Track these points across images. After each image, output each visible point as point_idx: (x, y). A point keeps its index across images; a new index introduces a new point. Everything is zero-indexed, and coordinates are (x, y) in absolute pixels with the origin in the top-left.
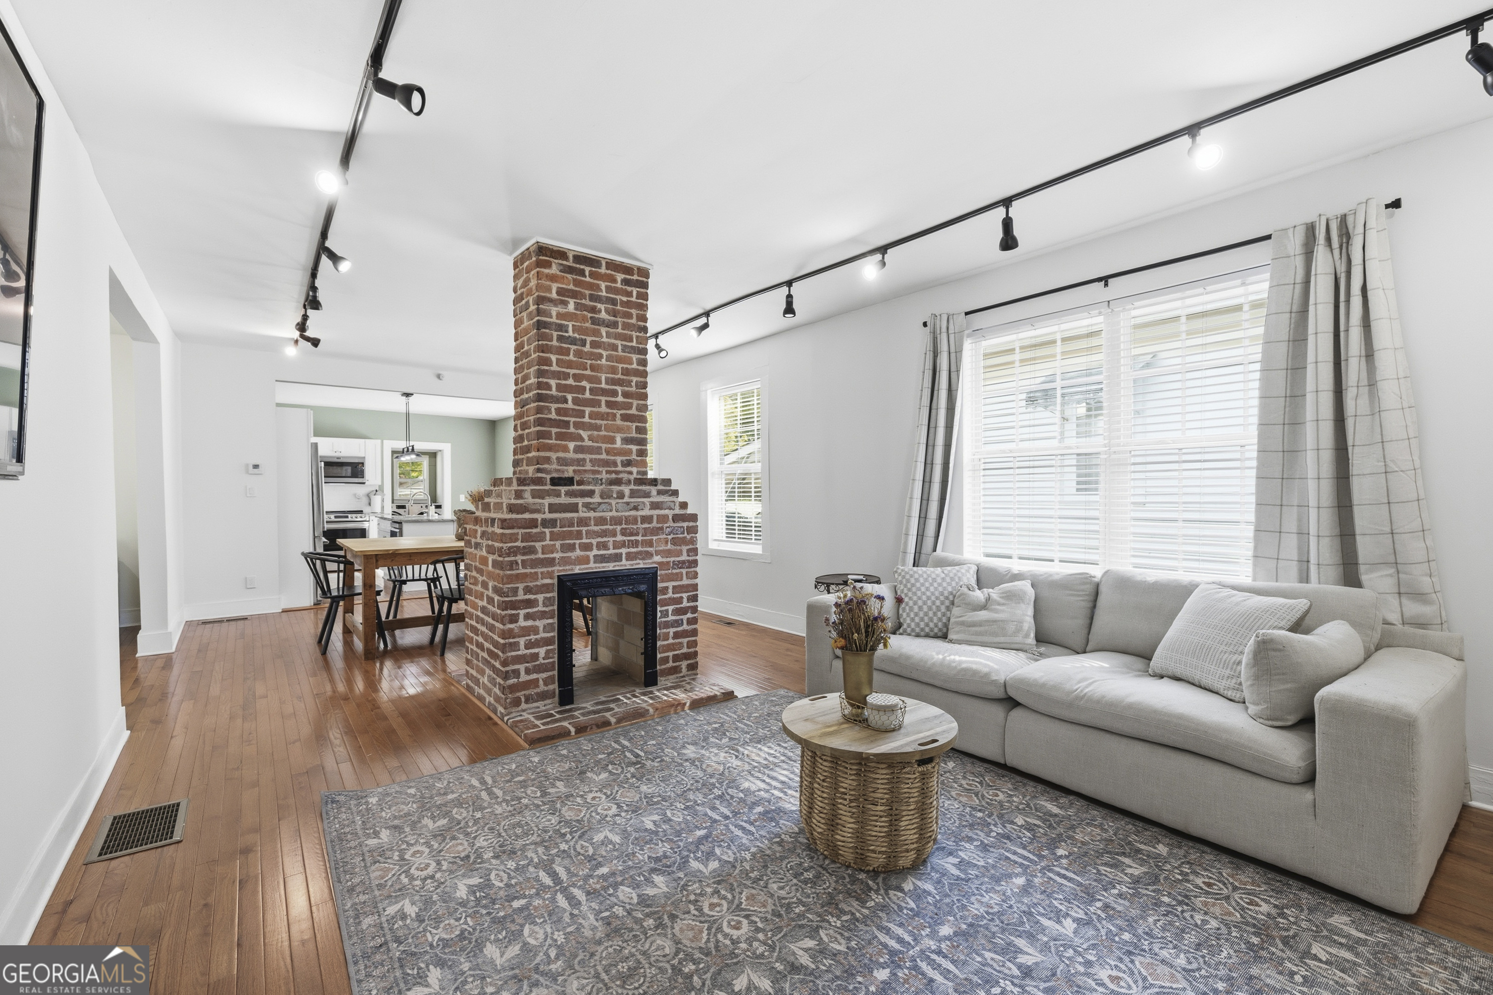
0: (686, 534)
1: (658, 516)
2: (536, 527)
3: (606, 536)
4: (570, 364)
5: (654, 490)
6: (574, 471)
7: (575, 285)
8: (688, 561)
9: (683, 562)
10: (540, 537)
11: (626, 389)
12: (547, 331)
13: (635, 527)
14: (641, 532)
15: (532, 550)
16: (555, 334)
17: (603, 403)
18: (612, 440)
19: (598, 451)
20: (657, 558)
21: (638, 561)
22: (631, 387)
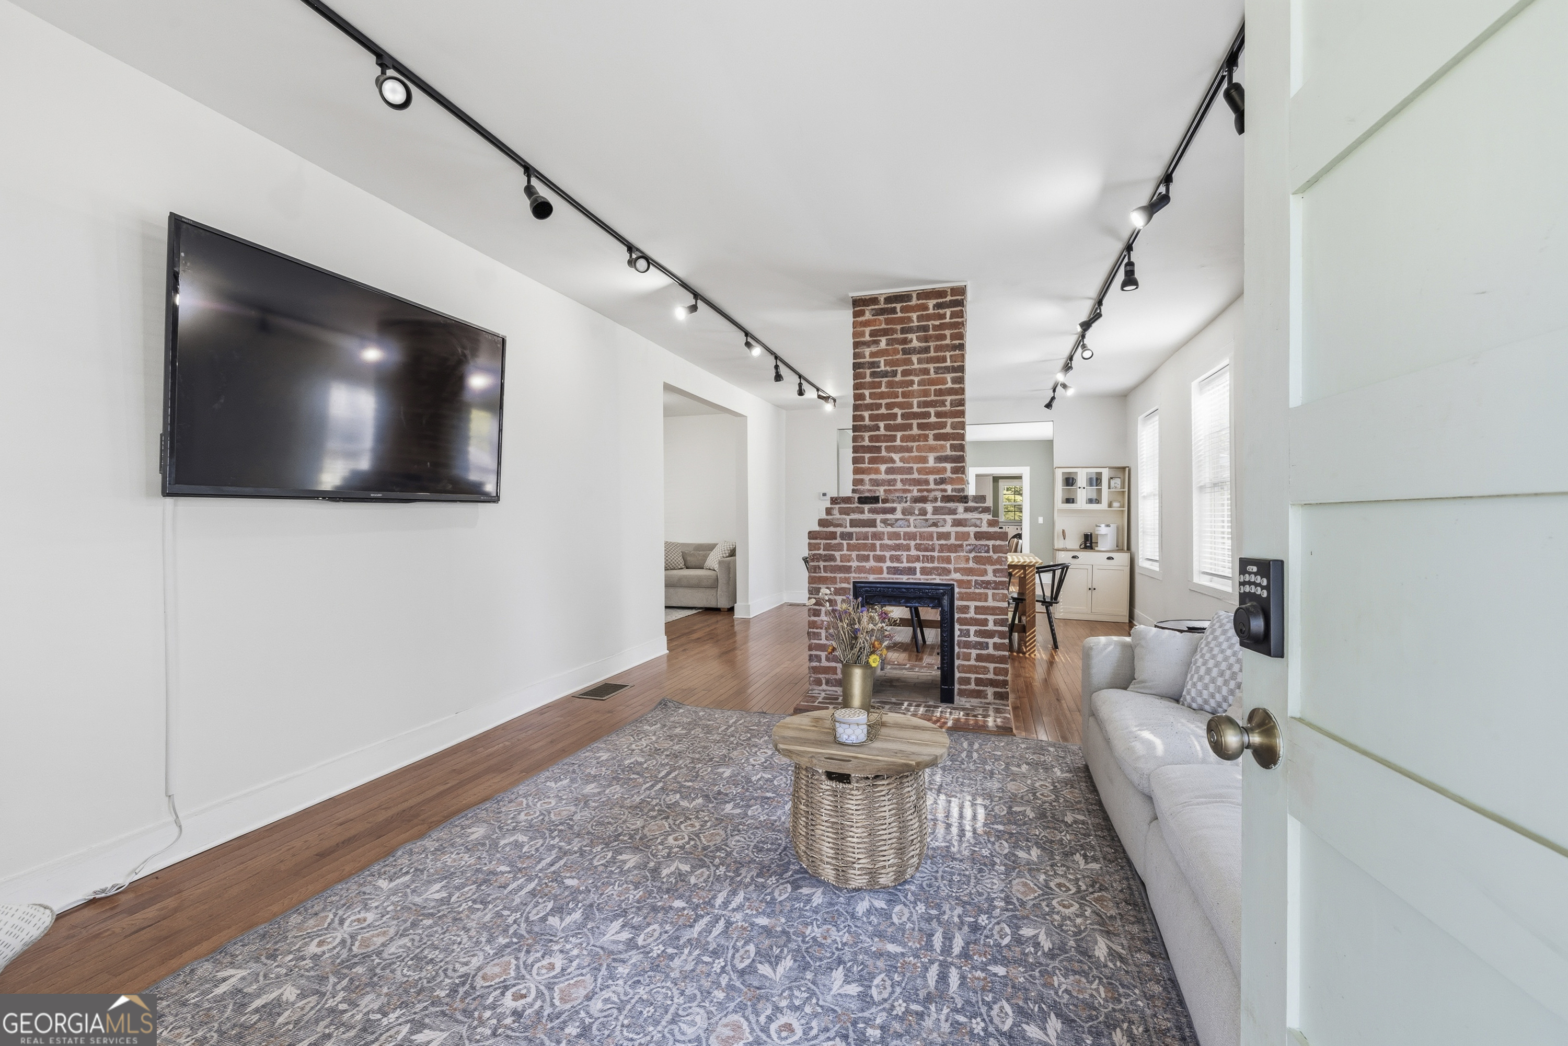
0: (991, 553)
1: (956, 533)
2: (836, 539)
3: (899, 550)
4: (882, 396)
5: (960, 507)
6: (885, 491)
7: (887, 324)
8: (995, 582)
9: (988, 583)
10: (839, 547)
11: (940, 409)
12: (861, 370)
13: (931, 543)
14: (937, 548)
15: (832, 558)
16: (868, 372)
17: (915, 426)
18: (924, 460)
19: (910, 471)
20: (957, 576)
21: (934, 577)
22: (945, 406)
